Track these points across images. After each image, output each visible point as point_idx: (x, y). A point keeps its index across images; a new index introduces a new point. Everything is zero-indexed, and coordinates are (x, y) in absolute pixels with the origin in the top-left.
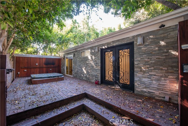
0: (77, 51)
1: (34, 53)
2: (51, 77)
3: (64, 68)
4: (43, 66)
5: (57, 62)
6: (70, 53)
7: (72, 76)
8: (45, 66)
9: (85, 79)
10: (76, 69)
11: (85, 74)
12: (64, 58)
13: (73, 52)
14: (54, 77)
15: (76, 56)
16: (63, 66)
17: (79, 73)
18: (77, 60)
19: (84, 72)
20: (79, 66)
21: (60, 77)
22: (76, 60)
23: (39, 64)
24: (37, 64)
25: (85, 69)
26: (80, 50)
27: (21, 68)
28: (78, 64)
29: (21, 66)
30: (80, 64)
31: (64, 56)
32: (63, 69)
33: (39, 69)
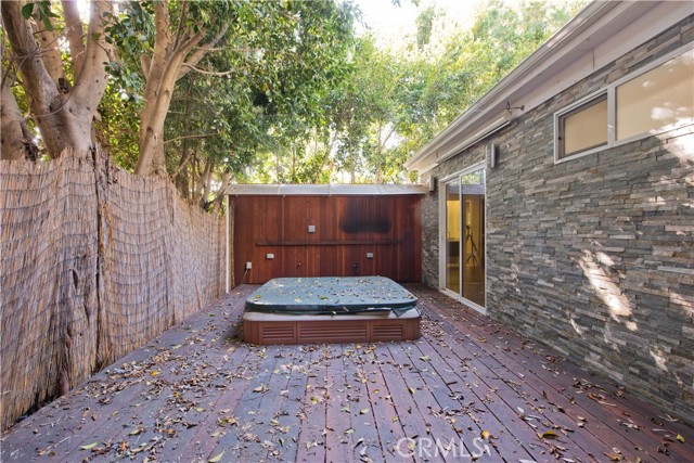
0: (518, 121)
1: (303, 177)
2: (340, 310)
3: (433, 248)
4: (334, 240)
5: (399, 217)
6: (468, 150)
7: (482, 310)
8: (343, 237)
9: (619, 377)
10: (516, 268)
11: (620, 326)
12: (434, 192)
13: (487, 139)
14: (354, 310)
15: (513, 165)
16: (428, 238)
17: (542, 301)
18: (520, 190)
19: (598, 302)
20: (539, 243)
21: (392, 315)
22: (511, 193)
23: (322, 228)
24: (312, 228)
25: (614, 270)
26: (548, 103)
27: (257, 246)
28: (531, 221)
29: (256, 236)
30: (546, 220)
31: (435, 181)
32: (431, 255)
33: (319, 249)
